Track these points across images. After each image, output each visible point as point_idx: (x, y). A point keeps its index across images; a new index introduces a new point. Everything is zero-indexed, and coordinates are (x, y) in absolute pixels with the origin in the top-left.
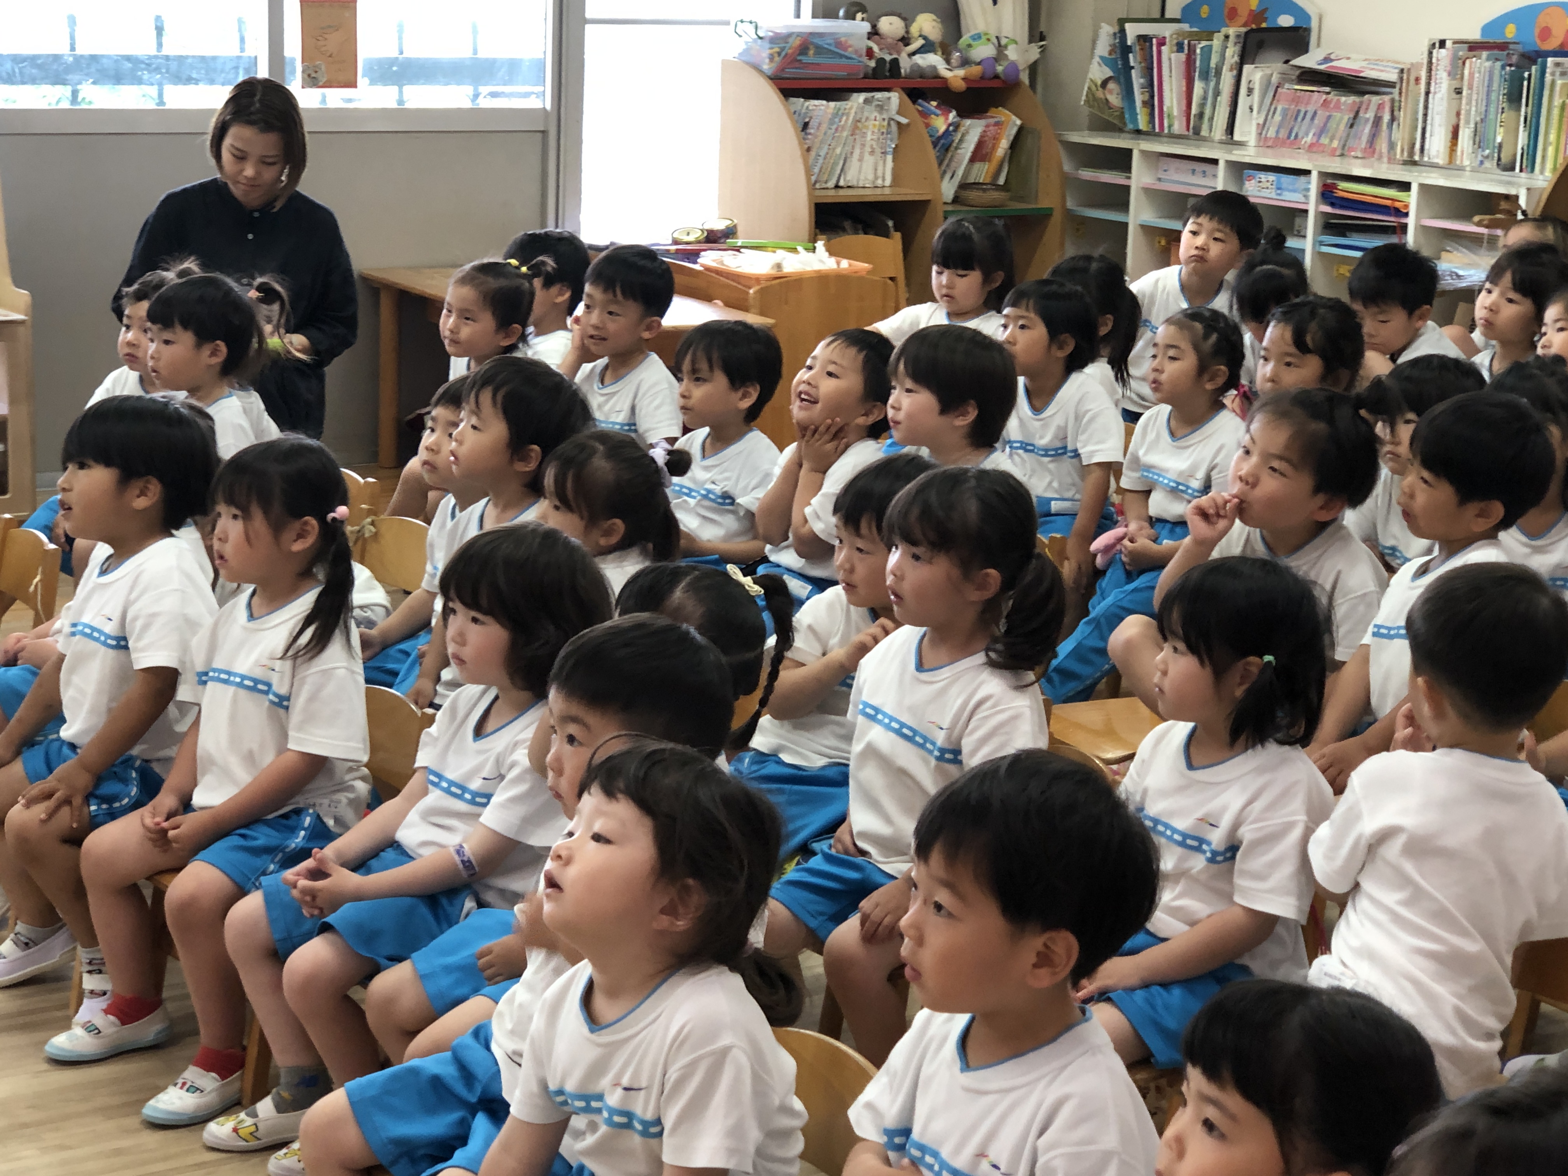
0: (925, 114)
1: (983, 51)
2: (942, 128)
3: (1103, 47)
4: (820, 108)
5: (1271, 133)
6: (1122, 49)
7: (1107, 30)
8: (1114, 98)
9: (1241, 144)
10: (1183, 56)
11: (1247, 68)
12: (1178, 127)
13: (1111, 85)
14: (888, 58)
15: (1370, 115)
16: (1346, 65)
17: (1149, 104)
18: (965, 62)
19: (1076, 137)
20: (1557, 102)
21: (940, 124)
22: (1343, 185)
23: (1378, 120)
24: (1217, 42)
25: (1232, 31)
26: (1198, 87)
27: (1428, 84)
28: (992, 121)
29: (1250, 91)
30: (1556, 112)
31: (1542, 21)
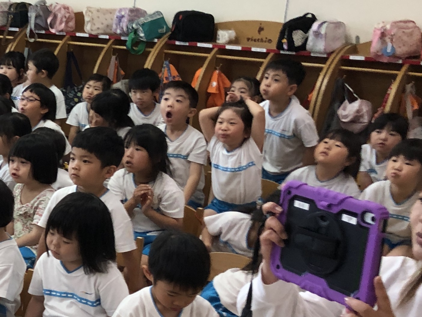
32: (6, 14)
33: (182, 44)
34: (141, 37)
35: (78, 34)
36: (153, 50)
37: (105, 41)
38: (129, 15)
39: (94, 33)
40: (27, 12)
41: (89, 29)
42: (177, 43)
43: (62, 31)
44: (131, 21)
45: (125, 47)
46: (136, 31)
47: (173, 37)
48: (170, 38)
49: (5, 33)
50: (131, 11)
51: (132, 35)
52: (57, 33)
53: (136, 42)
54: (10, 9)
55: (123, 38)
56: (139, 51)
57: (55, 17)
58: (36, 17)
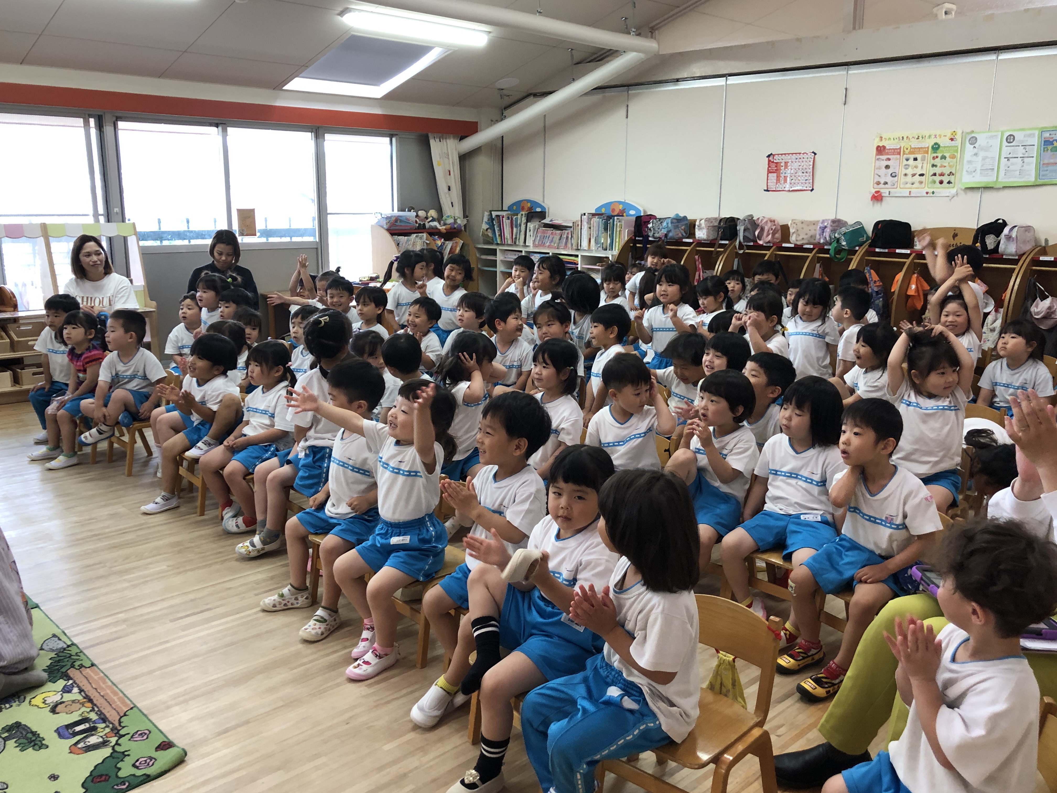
0: (434, 240)
1: (450, 221)
3: (486, 219)
4: (403, 239)
5: (537, 242)
6: (491, 219)
7: (486, 214)
8: (490, 234)
9: (528, 246)
10: (509, 221)
11: (529, 224)
12: (510, 242)
13: (489, 230)
14: (422, 223)
15: (565, 236)
16: (558, 221)
17: (500, 235)
19: (479, 246)
20: (618, 229)
21: (439, 243)
23: (567, 238)
24: (519, 216)
25: (523, 213)
26: (515, 230)
27: (581, 226)
28: (454, 242)
29: (530, 230)
30: (618, 234)
31: (612, 207)
32: (717, 228)
33: (882, 250)
34: (843, 246)
35: (784, 245)
36: (855, 257)
37: (810, 250)
38: (831, 226)
39: (799, 243)
40: (736, 226)
41: (794, 239)
42: (877, 250)
43: (769, 242)
44: (834, 231)
45: (828, 256)
46: (838, 240)
47: (874, 244)
48: (870, 246)
49: (716, 246)
50: (834, 222)
51: (835, 244)
52: (765, 245)
53: (839, 250)
54: (720, 223)
55: (826, 247)
56: (842, 258)
57: (762, 229)
58: (745, 230)
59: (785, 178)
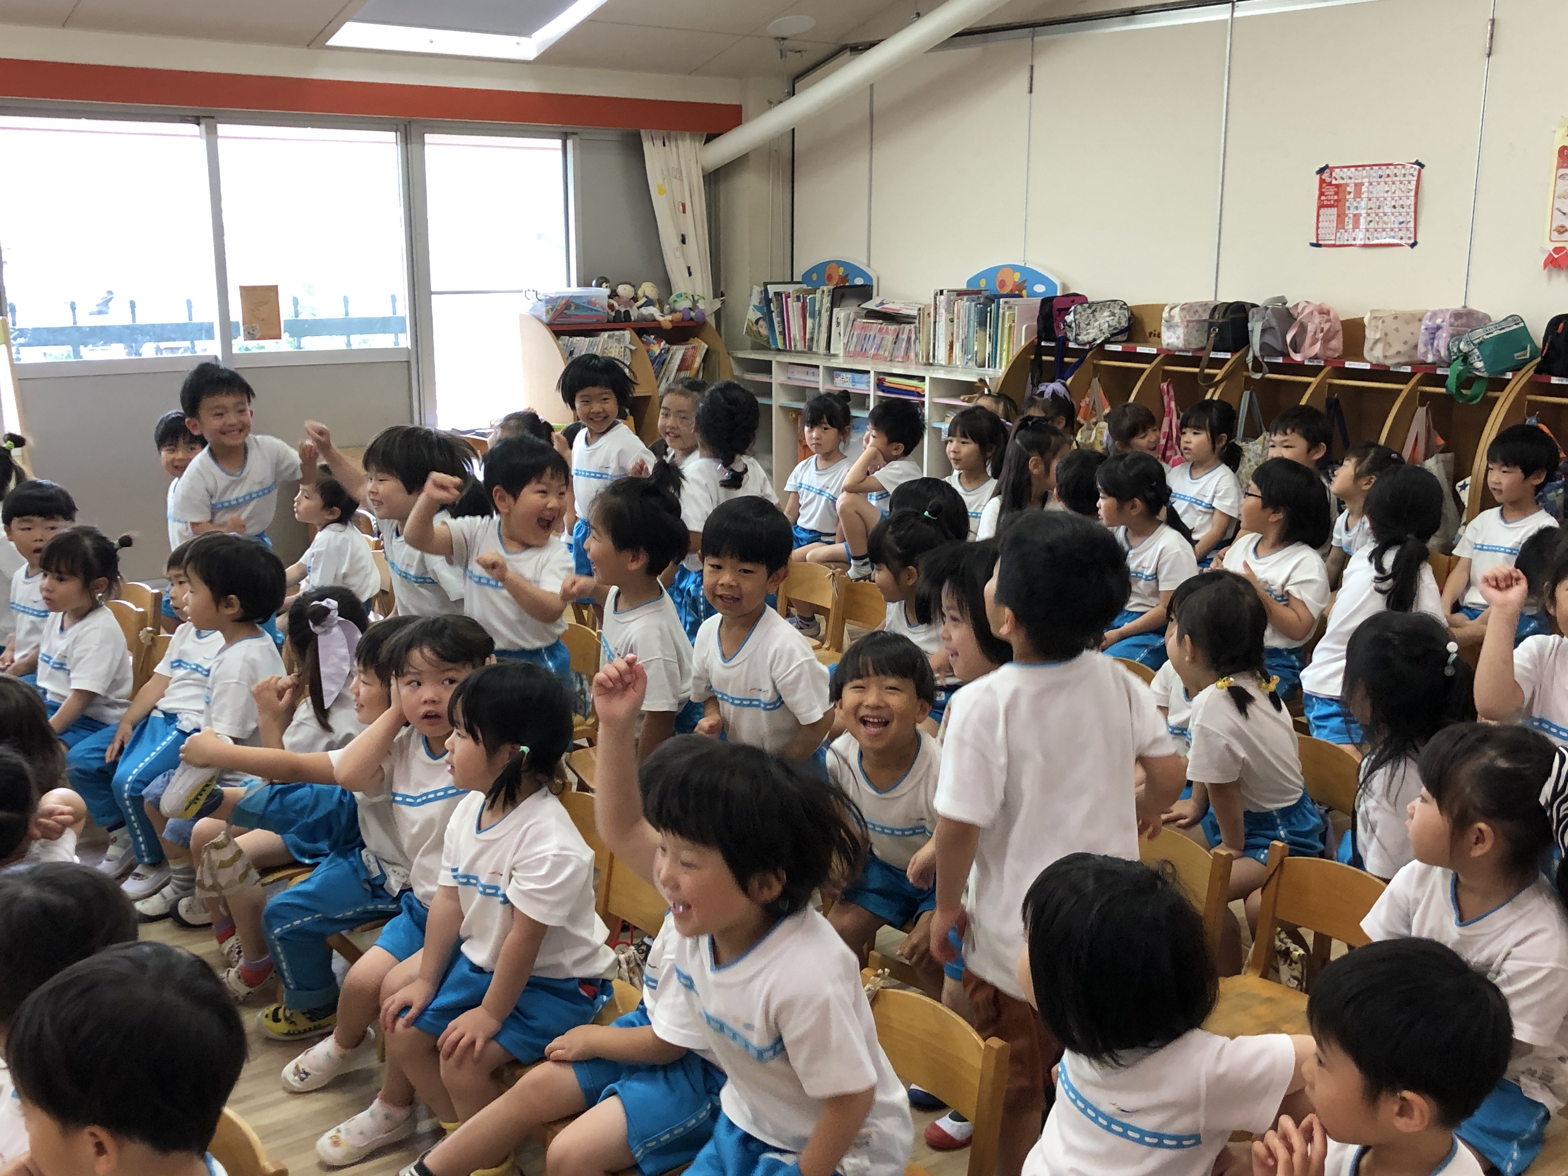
0: (646, 344)
1: (684, 304)
2: (658, 352)
3: (755, 299)
4: (580, 341)
5: (852, 349)
6: (766, 300)
7: (757, 289)
8: (764, 331)
9: (835, 355)
10: (800, 304)
11: (835, 310)
12: (800, 347)
13: (761, 322)
14: (623, 310)
15: (905, 336)
16: (892, 307)
17: (783, 333)
18: (673, 311)
19: (741, 355)
20: (1007, 325)
21: (656, 349)
22: (888, 379)
23: (909, 339)
24: (818, 295)
25: (825, 288)
26: (809, 322)
27: (935, 317)
28: (690, 346)
29: (838, 324)
30: (1006, 331)
31: (1000, 277)
32: (1206, 325)
33: (1564, 382)
34: (1477, 369)
35: (1349, 365)
36: (1502, 396)
37: (1404, 378)
38: (1451, 325)
39: (1383, 362)
40: (1246, 320)
41: (1374, 353)
42: (1555, 380)
43: (1316, 357)
44: (1456, 336)
45: (1443, 390)
46: (1466, 357)
48: (1538, 371)
49: (1204, 362)
50: (1457, 315)
51: (1458, 366)
52: (1306, 363)
53: (1467, 380)
54: (1212, 315)
55: (1439, 372)
56: (1475, 397)
57: (1303, 328)
58: (1264, 331)
59: (1357, 217)
